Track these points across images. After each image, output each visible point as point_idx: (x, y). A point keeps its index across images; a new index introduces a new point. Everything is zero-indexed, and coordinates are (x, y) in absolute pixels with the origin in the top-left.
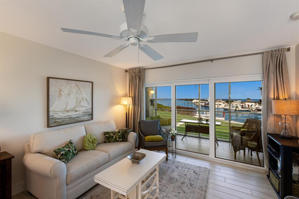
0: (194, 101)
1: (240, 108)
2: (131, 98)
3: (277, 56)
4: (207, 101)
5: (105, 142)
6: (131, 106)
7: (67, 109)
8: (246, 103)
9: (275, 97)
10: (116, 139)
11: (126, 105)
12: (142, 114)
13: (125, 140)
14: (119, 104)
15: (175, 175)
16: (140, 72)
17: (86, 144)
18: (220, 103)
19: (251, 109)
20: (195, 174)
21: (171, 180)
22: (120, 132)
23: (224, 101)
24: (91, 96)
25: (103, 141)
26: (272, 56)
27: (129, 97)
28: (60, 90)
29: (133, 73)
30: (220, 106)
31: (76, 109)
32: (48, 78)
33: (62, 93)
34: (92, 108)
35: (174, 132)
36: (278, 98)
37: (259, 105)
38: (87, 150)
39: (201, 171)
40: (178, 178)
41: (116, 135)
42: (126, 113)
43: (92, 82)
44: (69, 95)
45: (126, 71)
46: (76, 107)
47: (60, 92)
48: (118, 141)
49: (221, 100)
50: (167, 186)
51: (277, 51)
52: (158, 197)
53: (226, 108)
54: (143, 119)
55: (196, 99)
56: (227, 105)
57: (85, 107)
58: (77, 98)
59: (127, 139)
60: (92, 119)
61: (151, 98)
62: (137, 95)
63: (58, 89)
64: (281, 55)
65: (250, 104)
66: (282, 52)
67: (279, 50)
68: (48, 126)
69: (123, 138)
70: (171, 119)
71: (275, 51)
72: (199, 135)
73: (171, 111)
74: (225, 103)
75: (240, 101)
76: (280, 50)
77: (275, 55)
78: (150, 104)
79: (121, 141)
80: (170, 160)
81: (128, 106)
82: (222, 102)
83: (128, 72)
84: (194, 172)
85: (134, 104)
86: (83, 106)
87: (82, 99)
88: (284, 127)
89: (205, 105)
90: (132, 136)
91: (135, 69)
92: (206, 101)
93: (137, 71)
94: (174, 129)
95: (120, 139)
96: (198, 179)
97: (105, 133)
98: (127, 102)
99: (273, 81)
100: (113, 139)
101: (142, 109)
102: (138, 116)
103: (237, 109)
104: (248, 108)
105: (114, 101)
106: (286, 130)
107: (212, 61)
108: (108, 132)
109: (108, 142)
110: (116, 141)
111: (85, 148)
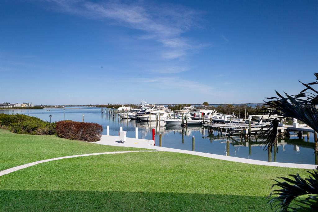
0: (120, 109)
1: (190, 121)
8: (200, 110)
18: (161, 112)
19: (205, 120)
30: (160, 116)
37: (218, 113)
49: (163, 106)
53: (168, 120)
55: (125, 106)
65: (206, 112)
74: (169, 110)
75: (192, 107)
82: (165, 109)
89: (136, 116)
92: (139, 108)
103: (185, 122)
104: (202, 119)
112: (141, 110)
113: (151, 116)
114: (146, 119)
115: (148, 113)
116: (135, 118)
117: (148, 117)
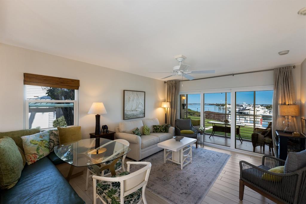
2: (169, 103)
3: (284, 72)
4: (242, 106)
5: (154, 132)
6: (168, 109)
7: (132, 110)
9: (283, 103)
10: (161, 130)
11: (165, 108)
12: (177, 115)
13: (167, 131)
14: (161, 107)
15: (203, 155)
16: (176, 83)
17: (145, 131)
18: (258, 109)
20: (217, 156)
21: (200, 157)
22: (163, 126)
23: (263, 107)
24: (144, 101)
25: (153, 131)
26: (280, 72)
27: (168, 102)
28: (129, 97)
29: (171, 84)
30: (257, 112)
31: (137, 110)
32: (124, 91)
33: (130, 99)
34: (145, 110)
35: (202, 128)
36: (285, 104)
38: (145, 135)
39: (223, 155)
40: (204, 157)
41: (161, 128)
42: (166, 114)
43: (145, 92)
44: (133, 100)
45: (165, 82)
46: (136, 108)
47: (129, 99)
48: (162, 132)
49: (260, 106)
50: (197, 159)
51: (284, 68)
52: (191, 162)
53: (265, 114)
54: (178, 118)
56: (267, 112)
57: (141, 108)
58: (137, 103)
59: (168, 131)
60: (144, 116)
61: (182, 103)
62: (173, 100)
63: (128, 97)
64: (287, 71)
66: (288, 69)
67: (285, 68)
68: (124, 119)
69: (165, 130)
70: (200, 120)
71: (283, 68)
72: (226, 135)
73: (200, 116)
74: (264, 108)
76: (287, 68)
77: (283, 71)
78: (182, 107)
79: (164, 132)
80: (199, 148)
81: (167, 108)
82: (261, 107)
83: (166, 83)
84: (217, 155)
85: (171, 107)
86: (140, 108)
87: (140, 103)
88: (287, 125)
89: (239, 111)
90: (172, 129)
91: (172, 81)
92: (240, 106)
93: (174, 82)
94: (203, 126)
95: (163, 130)
96: (219, 158)
97: (154, 126)
98: (166, 105)
99: (281, 91)
100: (159, 130)
101: (177, 110)
102: (174, 116)
105: (157, 105)
106: (288, 127)
107: (233, 75)
108: (156, 126)
109: (156, 132)
110: (161, 132)
111: (145, 133)
112: (242, 108)
113: (250, 111)
114: (247, 113)
115: (248, 110)
116: (238, 112)
117: (248, 112)
